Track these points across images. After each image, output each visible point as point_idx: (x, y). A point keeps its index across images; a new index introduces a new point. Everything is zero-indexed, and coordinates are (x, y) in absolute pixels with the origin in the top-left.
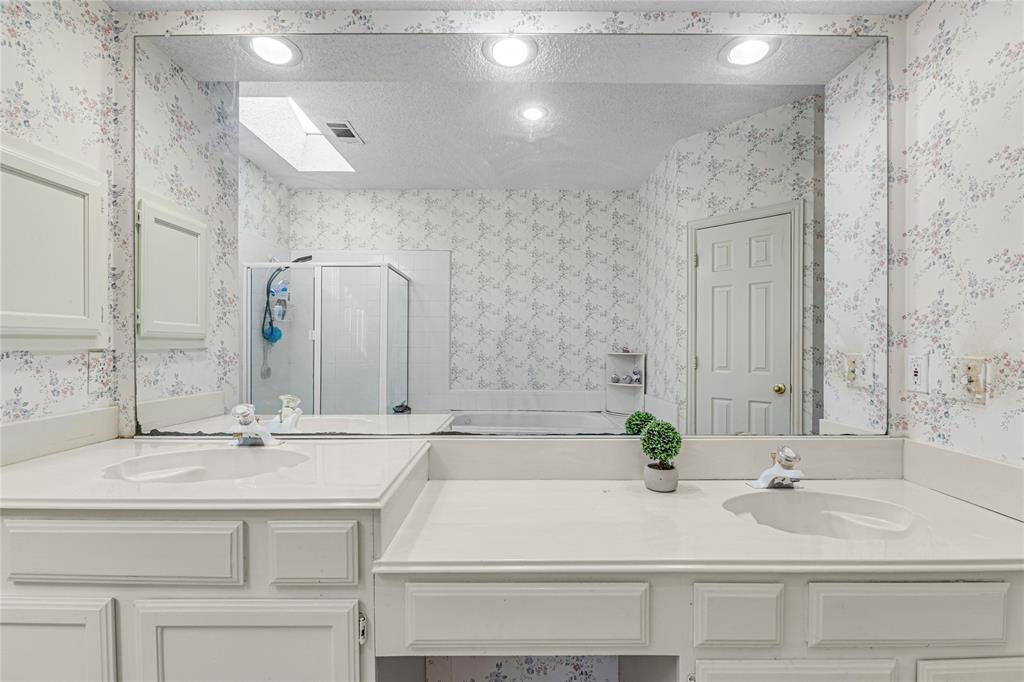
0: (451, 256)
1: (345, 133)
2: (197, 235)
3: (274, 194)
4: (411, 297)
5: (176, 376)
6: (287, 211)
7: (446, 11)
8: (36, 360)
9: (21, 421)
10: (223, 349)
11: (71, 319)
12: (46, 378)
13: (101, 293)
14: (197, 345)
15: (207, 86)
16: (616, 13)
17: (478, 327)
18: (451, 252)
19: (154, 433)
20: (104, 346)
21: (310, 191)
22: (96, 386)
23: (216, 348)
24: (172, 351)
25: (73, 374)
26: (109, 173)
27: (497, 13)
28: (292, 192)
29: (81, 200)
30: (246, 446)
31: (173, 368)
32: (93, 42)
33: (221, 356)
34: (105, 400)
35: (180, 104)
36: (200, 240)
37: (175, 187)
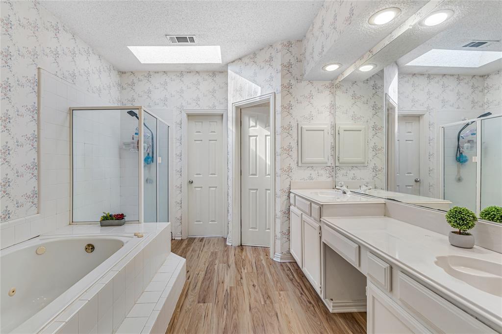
1: (478, 45)
2: (360, 131)
3: (467, 83)
5: (354, 174)
6: (480, 88)
7: (390, 34)
8: (314, 168)
9: (311, 181)
10: (375, 166)
11: (321, 159)
12: (317, 172)
13: (329, 152)
14: (362, 165)
15: (367, 80)
20: (330, 165)
22: (328, 175)
23: (371, 165)
24: (353, 167)
25: (322, 172)
26: (331, 122)
27: (406, 22)
28: (484, 76)
29: (323, 132)
30: (343, 193)
31: (353, 172)
32: (327, 92)
33: (375, 169)
34: (331, 178)
35: (355, 92)
36: (361, 132)
37: (354, 118)
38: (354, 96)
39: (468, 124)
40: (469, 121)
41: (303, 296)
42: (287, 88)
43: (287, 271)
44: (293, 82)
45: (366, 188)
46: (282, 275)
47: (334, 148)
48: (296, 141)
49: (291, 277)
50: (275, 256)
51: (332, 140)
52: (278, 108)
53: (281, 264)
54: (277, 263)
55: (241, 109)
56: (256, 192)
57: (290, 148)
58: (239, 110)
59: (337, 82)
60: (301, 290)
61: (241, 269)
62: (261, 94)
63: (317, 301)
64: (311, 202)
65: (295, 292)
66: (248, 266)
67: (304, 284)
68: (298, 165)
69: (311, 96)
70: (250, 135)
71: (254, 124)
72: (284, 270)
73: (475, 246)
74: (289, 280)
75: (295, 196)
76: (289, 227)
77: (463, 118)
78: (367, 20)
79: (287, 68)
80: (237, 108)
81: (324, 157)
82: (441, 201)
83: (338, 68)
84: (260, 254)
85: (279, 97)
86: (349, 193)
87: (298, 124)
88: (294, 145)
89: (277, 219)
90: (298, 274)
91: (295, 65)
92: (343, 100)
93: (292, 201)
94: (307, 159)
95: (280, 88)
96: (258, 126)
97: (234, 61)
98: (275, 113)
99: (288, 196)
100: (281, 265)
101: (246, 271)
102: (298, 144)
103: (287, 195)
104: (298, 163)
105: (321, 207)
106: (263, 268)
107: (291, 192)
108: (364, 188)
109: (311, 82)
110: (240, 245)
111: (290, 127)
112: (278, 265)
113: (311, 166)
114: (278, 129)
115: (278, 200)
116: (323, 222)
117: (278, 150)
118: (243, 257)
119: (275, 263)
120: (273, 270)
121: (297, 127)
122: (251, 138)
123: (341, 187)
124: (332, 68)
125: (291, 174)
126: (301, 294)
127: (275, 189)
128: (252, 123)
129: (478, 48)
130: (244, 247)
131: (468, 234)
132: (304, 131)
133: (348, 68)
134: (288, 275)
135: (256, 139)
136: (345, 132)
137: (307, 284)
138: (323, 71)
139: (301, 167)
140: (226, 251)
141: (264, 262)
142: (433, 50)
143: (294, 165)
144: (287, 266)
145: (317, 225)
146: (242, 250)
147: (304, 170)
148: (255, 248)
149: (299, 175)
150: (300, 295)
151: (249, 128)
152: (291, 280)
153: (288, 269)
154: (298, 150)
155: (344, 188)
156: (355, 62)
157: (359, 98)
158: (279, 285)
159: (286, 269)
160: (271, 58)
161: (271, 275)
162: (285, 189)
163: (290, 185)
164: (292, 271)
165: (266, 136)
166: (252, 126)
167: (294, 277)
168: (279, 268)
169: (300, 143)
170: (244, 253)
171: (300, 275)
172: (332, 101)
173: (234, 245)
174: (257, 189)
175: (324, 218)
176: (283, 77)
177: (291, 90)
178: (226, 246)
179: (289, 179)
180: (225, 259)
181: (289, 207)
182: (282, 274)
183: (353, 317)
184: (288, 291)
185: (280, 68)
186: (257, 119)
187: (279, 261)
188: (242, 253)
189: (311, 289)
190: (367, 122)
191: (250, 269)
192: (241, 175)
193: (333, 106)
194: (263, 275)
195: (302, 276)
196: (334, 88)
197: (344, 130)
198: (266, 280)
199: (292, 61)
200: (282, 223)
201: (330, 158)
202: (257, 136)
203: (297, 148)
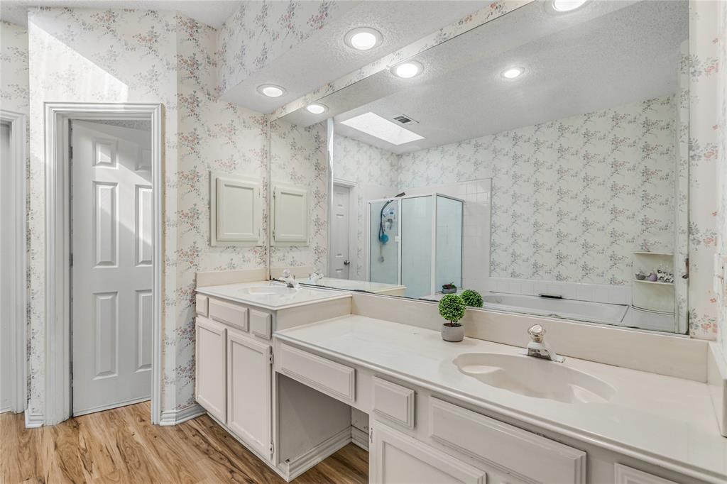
0: (492, 182)
1: (405, 120)
2: (301, 196)
3: (387, 160)
4: (465, 213)
5: (293, 258)
6: (396, 167)
7: (360, 69)
8: (238, 250)
9: (233, 270)
10: (318, 247)
11: (249, 235)
12: (241, 255)
13: (260, 224)
14: (303, 244)
15: (310, 128)
16: (441, 30)
17: (511, 231)
18: (492, 179)
19: (274, 279)
20: (261, 244)
21: (408, 154)
22: (258, 260)
23: (313, 246)
24: (292, 247)
25: (249, 255)
26: (264, 178)
27: (382, 59)
28: (399, 156)
29: (251, 191)
30: (288, 286)
31: (292, 254)
32: (257, 130)
33: (317, 250)
34: (262, 266)
35: (295, 141)
36: (303, 198)
37: (293, 177)
38: (293, 146)
39: (388, 203)
40: (389, 199)
41: (235, 475)
42: (190, 105)
43: (193, 439)
44: (201, 96)
45: (318, 277)
46: (187, 450)
47: (266, 218)
48: (206, 202)
49: (204, 446)
50: (163, 416)
51: (265, 205)
52: (172, 137)
53: (178, 428)
54: (169, 428)
55: (70, 121)
56: (113, 300)
57: (195, 214)
58: (66, 122)
59: (274, 117)
60: (228, 464)
61: (80, 474)
62: (128, 100)
63: (262, 473)
64: (249, 307)
65: (218, 474)
66: (100, 461)
67: (232, 451)
68: (210, 244)
69: (232, 130)
70: (97, 180)
71: (108, 160)
72: (186, 438)
73: (464, 338)
74: (201, 455)
75: (208, 299)
76: (194, 356)
77: (384, 196)
78: (344, 33)
79: (189, 67)
80: (59, 115)
81: (253, 232)
82: (399, 286)
83: (280, 96)
84: (125, 424)
85: (172, 116)
86: (297, 286)
87: (210, 172)
88: (202, 207)
89: (166, 345)
90: (215, 437)
91: (205, 66)
92: (281, 149)
93: (200, 307)
94: (225, 234)
95: (174, 100)
96: (117, 164)
97: (48, 8)
98: (163, 144)
99: (191, 301)
100: (180, 430)
101: (96, 475)
102: (210, 208)
103: (189, 297)
104: (210, 240)
105: (273, 315)
106: (140, 451)
107: (196, 292)
108: (314, 277)
109: (232, 106)
110: (67, 417)
111: (195, 176)
112: (172, 433)
113: (232, 246)
114: (172, 176)
115: (169, 310)
116: (277, 338)
117: (172, 215)
118: (82, 445)
119: (165, 432)
120: (163, 448)
121: (208, 177)
122: (100, 187)
123: (287, 277)
124: (272, 92)
125: (196, 260)
126: (232, 472)
127: (164, 290)
128: (102, 156)
129: (404, 124)
130: (79, 420)
131: (459, 325)
132: (221, 186)
133: (294, 100)
134: (197, 446)
135: (113, 192)
136: (283, 195)
137: (237, 447)
138: (257, 93)
139: (216, 247)
140: (26, 445)
141: (138, 438)
142: (371, 113)
143: (202, 244)
144: (191, 428)
145: (265, 346)
146: (77, 427)
147: (221, 252)
148: (111, 415)
149: (212, 261)
150: (229, 475)
151: (95, 164)
152: (206, 453)
153: (194, 432)
154: (210, 219)
155: (291, 280)
156: (305, 95)
157: (299, 149)
158: (183, 474)
159: (190, 435)
160: (153, 37)
161: (161, 458)
162: (185, 288)
163: (195, 280)
164: (203, 434)
165: (138, 187)
166: (102, 163)
167: (209, 444)
168: (176, 438)
169: (213, 205)
170: (83, 433)
171: (219, 436)
172: (264, 146)
173: (49, 423)
174: (117, 293)
175: (278, 332)
176: (181, 81)
177: (197, 110)
178: (24, 431)
179: (193, 270)
180: (27, 465)
181: (194, 318)
182: (184, 447)
183: (319, 473)
184: (206, 477)
185: (174, 61)
186: (116, 150)
187: (174, 423)
188: (77, 435)
189: (247, 455)
190: (309, 185)
191: (106, 467)
192: (71, 264)
193: (266, 154)
194: (143, 466)
195: (225, 437)
196: (269, 125)
197: (282, 193)
198: (153, 475)
199: (199, 57)
200: (180, 352)
201: (262, 233)
202: (115, 184)
203: (208, 214)
